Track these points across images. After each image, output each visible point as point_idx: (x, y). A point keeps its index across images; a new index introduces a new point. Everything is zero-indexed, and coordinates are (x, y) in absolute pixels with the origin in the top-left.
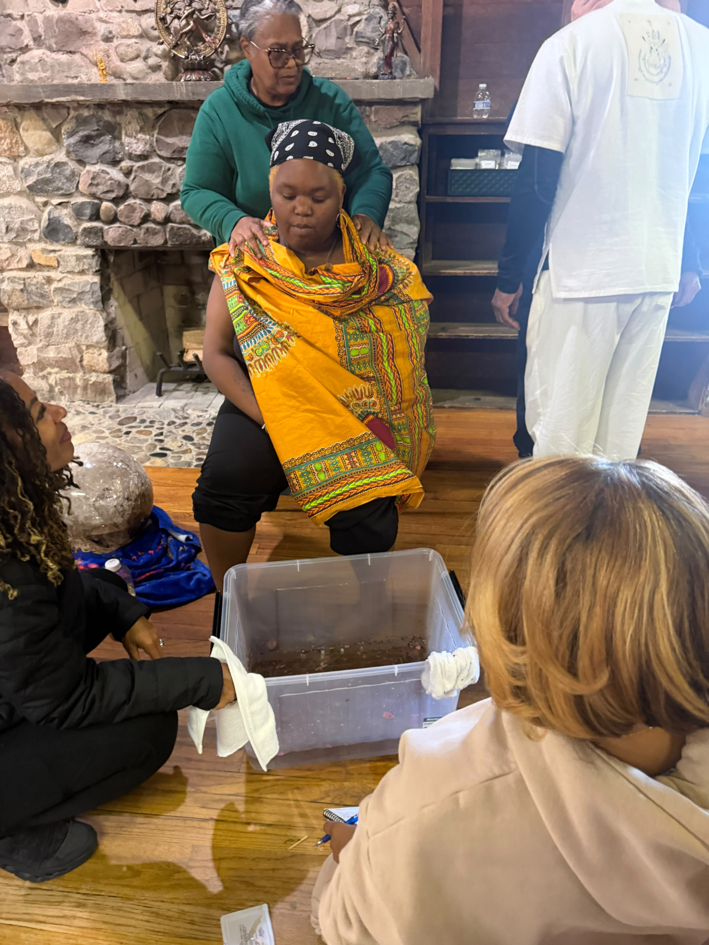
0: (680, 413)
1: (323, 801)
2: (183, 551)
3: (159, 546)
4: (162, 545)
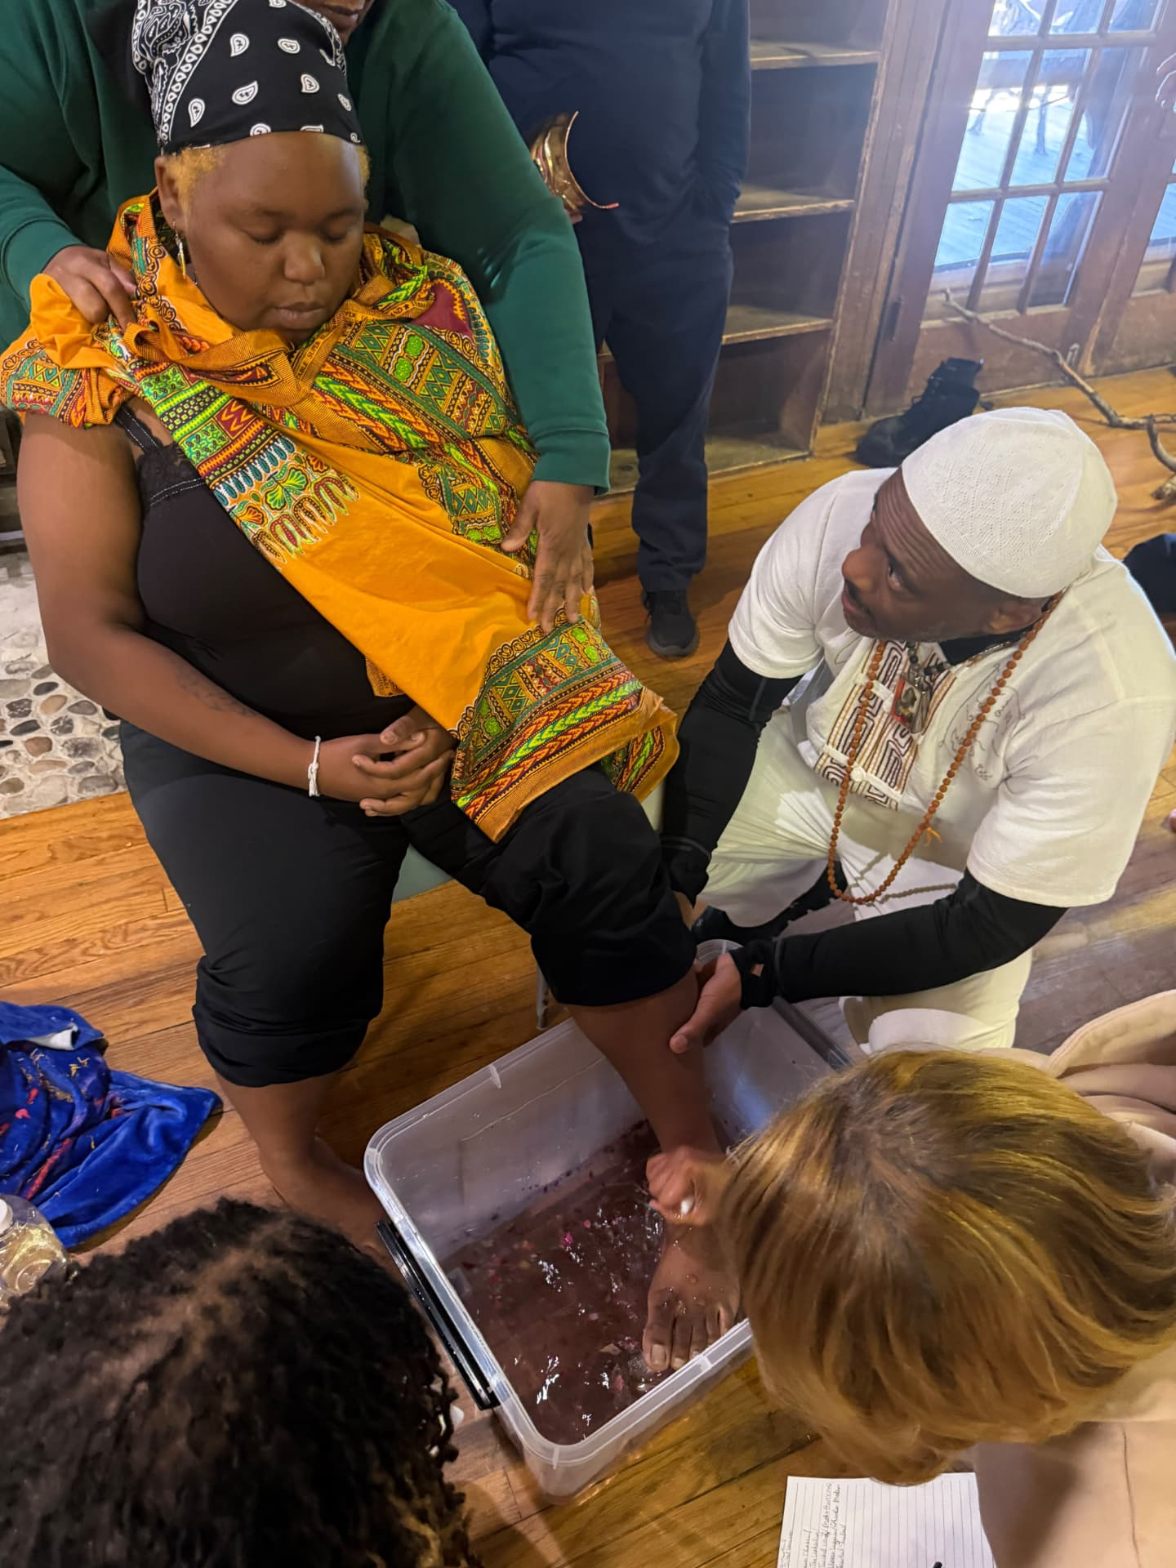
0: (784, 461)
1: (703, 1490)
2: (83, 1072)
3: (29, 1091)
4: (34, 1085)
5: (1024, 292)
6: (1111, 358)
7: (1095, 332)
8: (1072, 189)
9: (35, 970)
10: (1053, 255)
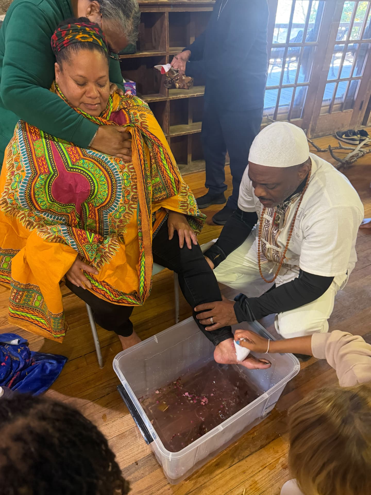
3: (5, 357)
4: (7, 355)
5: (289, 115)
6: (316, 133)
7: (310, 125)
8: (300, 85)
9: (4, 323)
10: (296, 105)
